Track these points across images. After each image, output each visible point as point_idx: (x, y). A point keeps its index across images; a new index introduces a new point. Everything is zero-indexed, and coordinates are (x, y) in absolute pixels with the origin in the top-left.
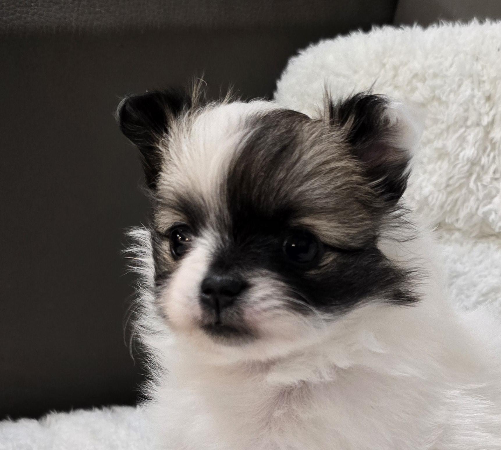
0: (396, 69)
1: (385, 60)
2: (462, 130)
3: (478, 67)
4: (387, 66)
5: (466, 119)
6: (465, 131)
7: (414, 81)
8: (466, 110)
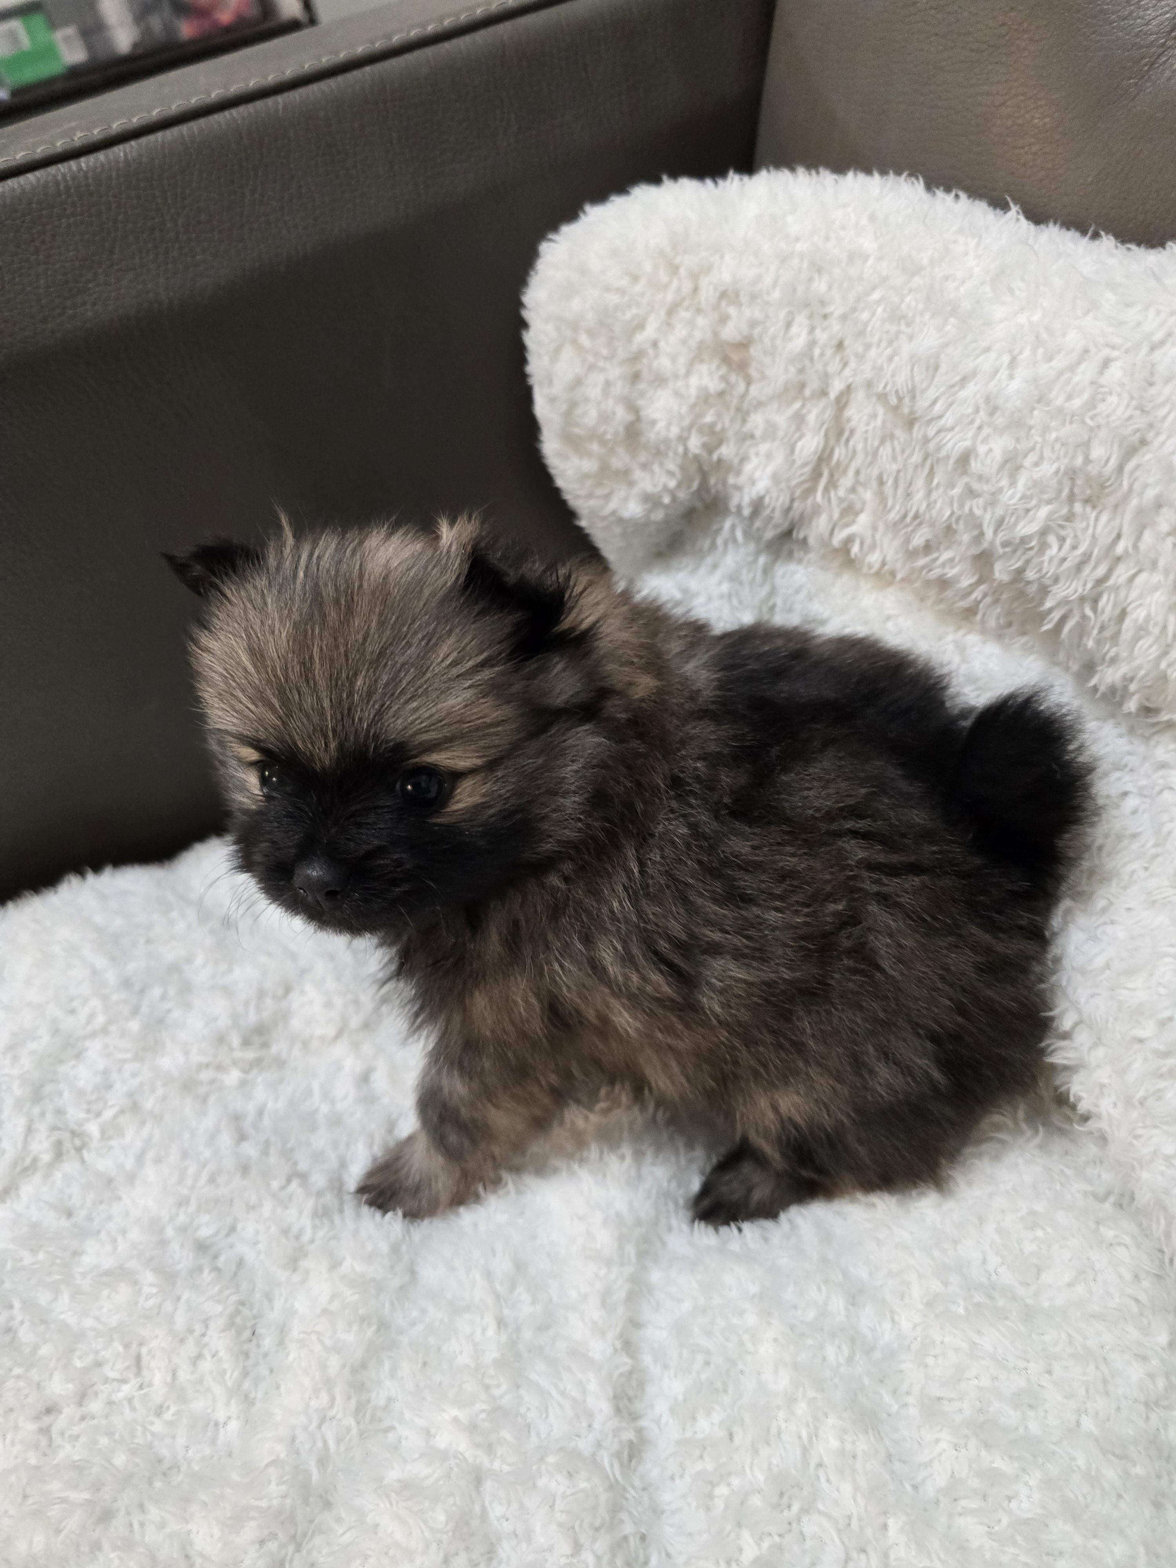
0: (695, 277)
1: (677, 261)
2: (797, 405)
3: (820, 286)
4: (682, 271)
5: (802, 386)
6: (803, 406)
7: (724, 304)
8: (801, 371)
